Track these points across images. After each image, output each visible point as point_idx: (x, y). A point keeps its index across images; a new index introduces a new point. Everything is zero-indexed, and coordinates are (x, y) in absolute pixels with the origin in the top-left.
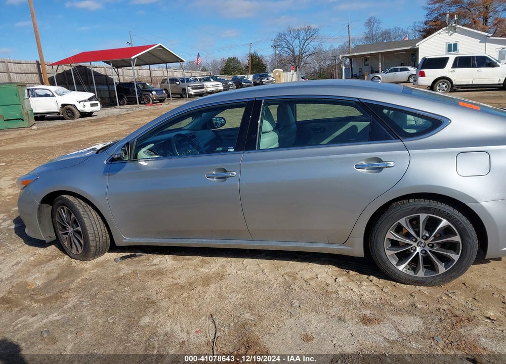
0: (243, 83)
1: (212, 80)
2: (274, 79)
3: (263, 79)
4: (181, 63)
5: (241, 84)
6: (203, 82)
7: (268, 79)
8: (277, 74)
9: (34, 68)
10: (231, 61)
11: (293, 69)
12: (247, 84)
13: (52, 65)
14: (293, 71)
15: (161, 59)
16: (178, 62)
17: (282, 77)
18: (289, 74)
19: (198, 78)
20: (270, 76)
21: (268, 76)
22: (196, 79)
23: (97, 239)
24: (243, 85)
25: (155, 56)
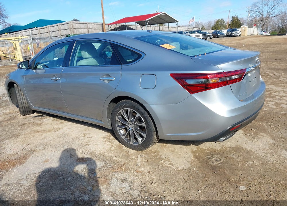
0: (219, 35)
1: (196, 32)
2: (240, 32)
3: (233, 32)
4: (177, 23)
5: (217, 35)
6: (191, 34)
7: (236, 32)
8: (243, 29)
9: (100, 27)
10: (219, 21)
11: (255, 26)
12: (221, 35)
13: (108, 25)
14: (255, 27)
15: (165, 21)
16: (175, 22)
17: (246, 31)
18: (252, 29)
19: (188, 31)
20: (238, 30)
21: (237, 30)
22: (187, 32)
23: (23, 106)
24: (218, 36)
25: (162, 19)
